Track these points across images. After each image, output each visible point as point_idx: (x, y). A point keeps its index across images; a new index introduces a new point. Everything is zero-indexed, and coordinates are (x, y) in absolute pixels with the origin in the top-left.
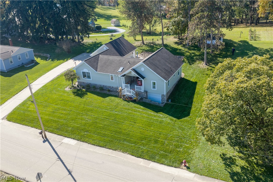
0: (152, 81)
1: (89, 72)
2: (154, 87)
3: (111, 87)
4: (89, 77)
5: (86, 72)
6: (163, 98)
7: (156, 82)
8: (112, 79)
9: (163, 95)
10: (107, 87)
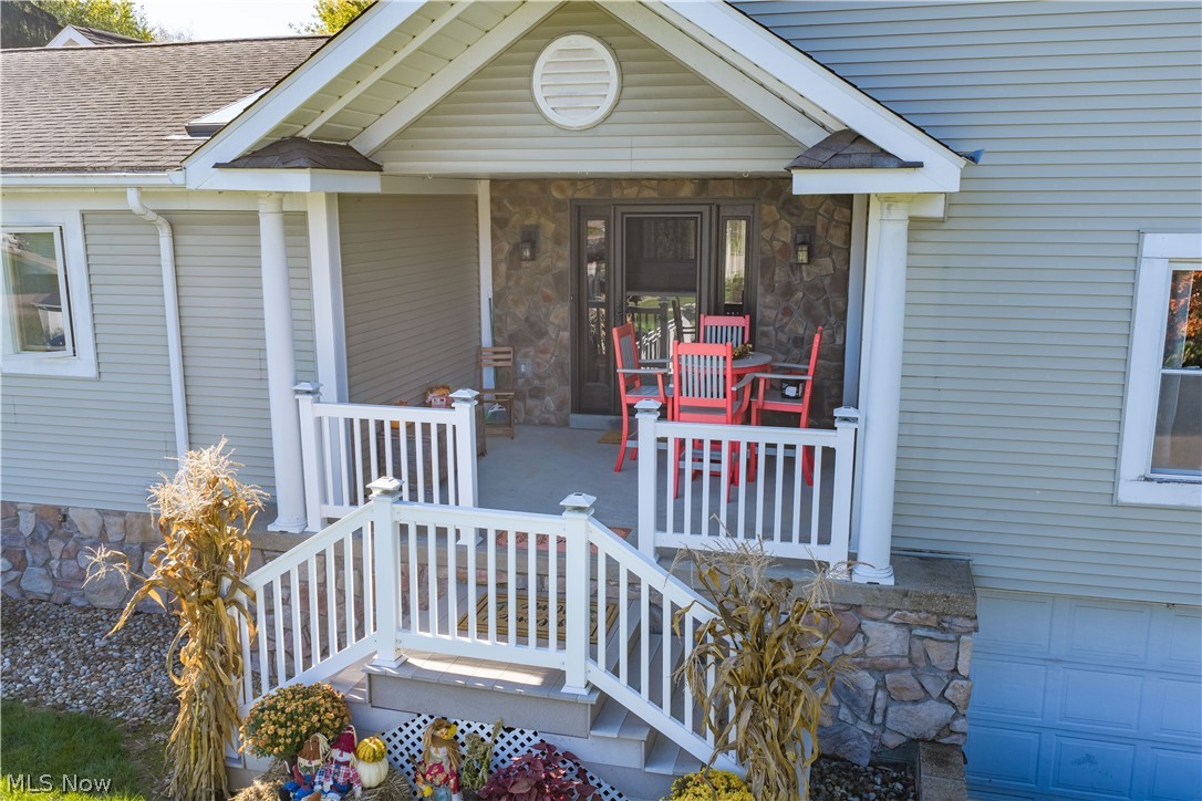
0: (1169, 253)
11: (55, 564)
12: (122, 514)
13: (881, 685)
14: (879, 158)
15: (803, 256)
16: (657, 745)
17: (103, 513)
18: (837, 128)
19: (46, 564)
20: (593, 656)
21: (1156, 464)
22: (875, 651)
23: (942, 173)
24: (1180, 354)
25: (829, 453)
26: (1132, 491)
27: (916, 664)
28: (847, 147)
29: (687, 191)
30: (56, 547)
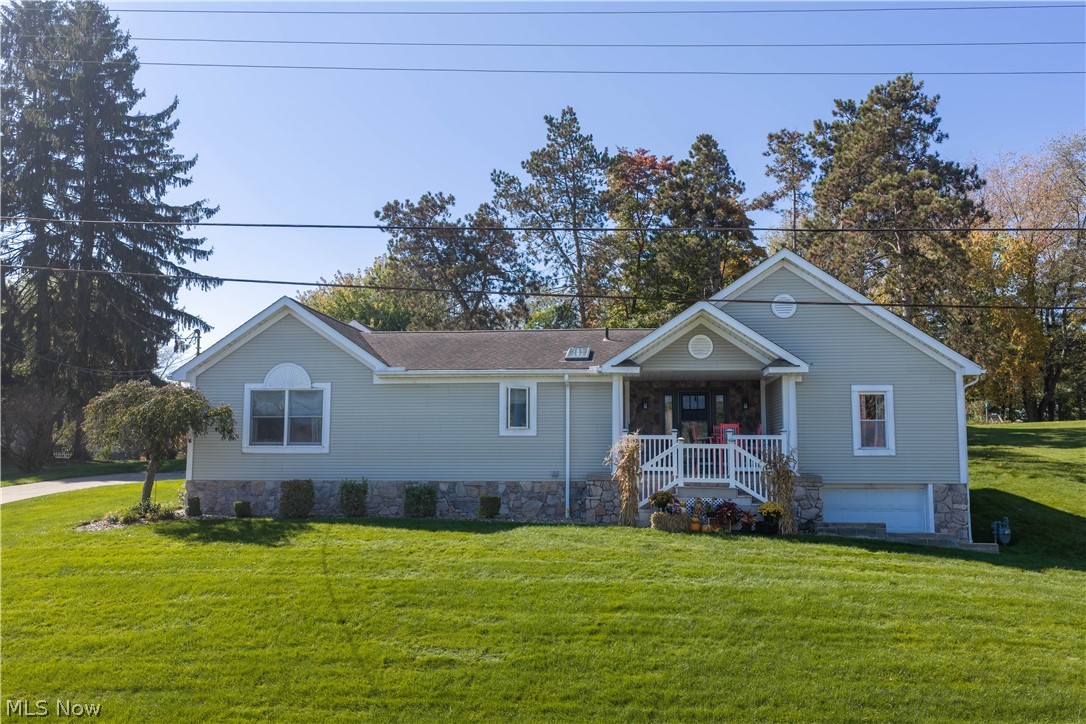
0: (858, 390)
1: (318, 386)
2: (872, 436)
3: (501, 489)
4: (306, 431)
5: (287, 388)
6: (952, 511)
7: (888, 391)
8: (519, 416)
9: (951, 487)
10: (461, 491)
11: (512, 503)
12: (540, 482)
13: (799, 505)
14: (789, 364)
15: (746, 407)
16: (755, 500)
17: (533, 482)
18: (777, 358)
19: (508, 503)
20: (736, 479)
21: (863, 445)
22: (797, 494)
23: (804, 368)
24: (864, 416)
25: (780, 441)
26: (858, 452)
27: (807, 497)
28: (781, 362)
29: (703, 385)
30: (513, 496)
